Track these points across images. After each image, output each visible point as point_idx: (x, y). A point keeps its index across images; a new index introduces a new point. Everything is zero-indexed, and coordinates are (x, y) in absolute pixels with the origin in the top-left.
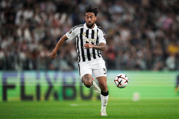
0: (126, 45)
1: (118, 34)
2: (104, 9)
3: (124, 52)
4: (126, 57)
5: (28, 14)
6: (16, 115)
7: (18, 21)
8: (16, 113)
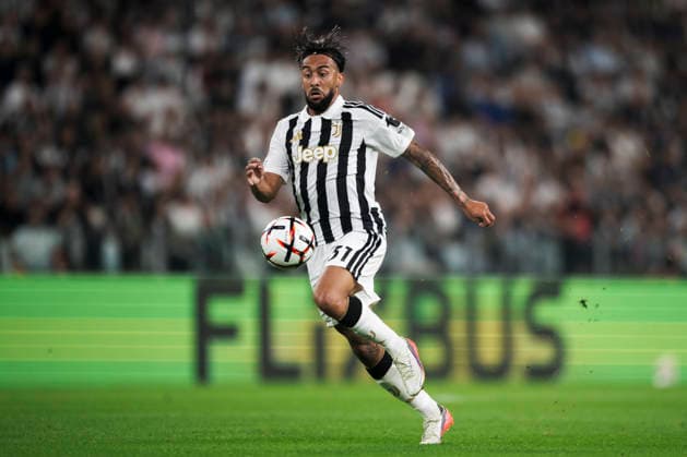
0: (630, 189)
1: (601, 146)
2: (554, 57)
3: (623, 212)
4: (630, 231)
5: (284, 77)
6: (239, 432)
7: (248, 102)
8: (240, 425)
